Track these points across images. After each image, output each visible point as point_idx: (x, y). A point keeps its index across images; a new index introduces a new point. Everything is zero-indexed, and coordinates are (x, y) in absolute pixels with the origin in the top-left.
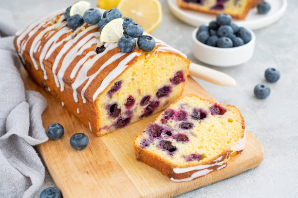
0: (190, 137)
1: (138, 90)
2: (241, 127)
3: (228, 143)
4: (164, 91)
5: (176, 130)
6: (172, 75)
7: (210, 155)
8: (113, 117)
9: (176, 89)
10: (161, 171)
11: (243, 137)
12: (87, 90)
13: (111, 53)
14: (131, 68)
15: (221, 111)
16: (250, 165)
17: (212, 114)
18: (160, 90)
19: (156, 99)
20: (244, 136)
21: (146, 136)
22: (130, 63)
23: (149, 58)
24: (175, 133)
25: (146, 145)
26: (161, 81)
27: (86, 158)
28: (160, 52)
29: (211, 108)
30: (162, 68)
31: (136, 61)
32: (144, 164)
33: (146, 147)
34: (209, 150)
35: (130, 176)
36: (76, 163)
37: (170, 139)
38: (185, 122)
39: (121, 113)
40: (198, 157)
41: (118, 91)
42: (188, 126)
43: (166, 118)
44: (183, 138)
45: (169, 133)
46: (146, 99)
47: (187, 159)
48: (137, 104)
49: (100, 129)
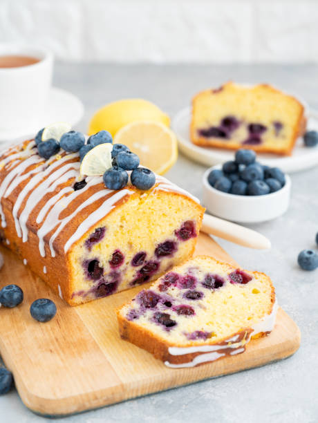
0: (197, 310)
1: (129, 243)
2: (270, 300)
3: (249, 319)
4: (167, 248)
5: (178, 300)
6: (178, 226)
7: (221, 333)
8: (92, 278)
10: (153, 353)
11: (270, 312)
12: (58, 238)
13: (94, 189)
14: (119, 211)
15: (245, 279)
16: (279, 353)
17: (231, 282)
18: (160, 246)
19: (154, 259)
20: (273, 312)
21: (136, 305)
22: (119, 204)
23: (145, 198)
24: (176, 304)
25: (135, 317)
26: (163, 233)
27: (51, 332)
28: (160, 191)
29: (231, 275)
30: (164, 215)
31: (126, 201)
32: (130, 344)
33: (135, 320)
34: (221, 328)
35: (109, 358)
36: (36, 338)
37: (169, 311)
38: (192, 290)
39: (104, 274)
40: (205, 335)
41: (100, 242)
42: (195, 295)
43: (166, 284)
44: (186, 311)
45: (168, 304)
46: (139, 258)
47: (189, 336)
48: (127, 263)
49: (73, 295)
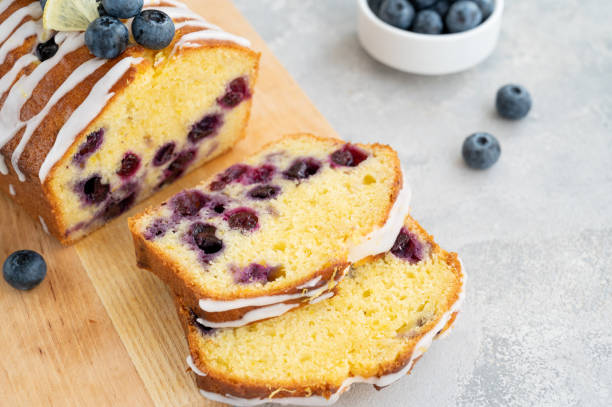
1: (145, 138)
2: (388, 198)
4: (208, 126)
5: (237, 201)
6: (220, 91)
8: (93, 202)
9: (233, 118)
11: (383, 222)
14: (123, 98)
17: (331, 165)
18: (198, 125)
19: (189, 146)
22: (119, 87)
23: (162, 65)
24: (231, 207)
26: (197, 108)
28: (187, 49)
30: (196, 81)
31: (132, 79)
34: (295, 257)
37: (216, 220)
39: (112, 190)
40: (266, 274)
41: (98, 151)
42: (267, 192)
44: (245, 221)
45: (219, 208)
46: (166, 151)
48: (146, 165)
49: (67, 233)
